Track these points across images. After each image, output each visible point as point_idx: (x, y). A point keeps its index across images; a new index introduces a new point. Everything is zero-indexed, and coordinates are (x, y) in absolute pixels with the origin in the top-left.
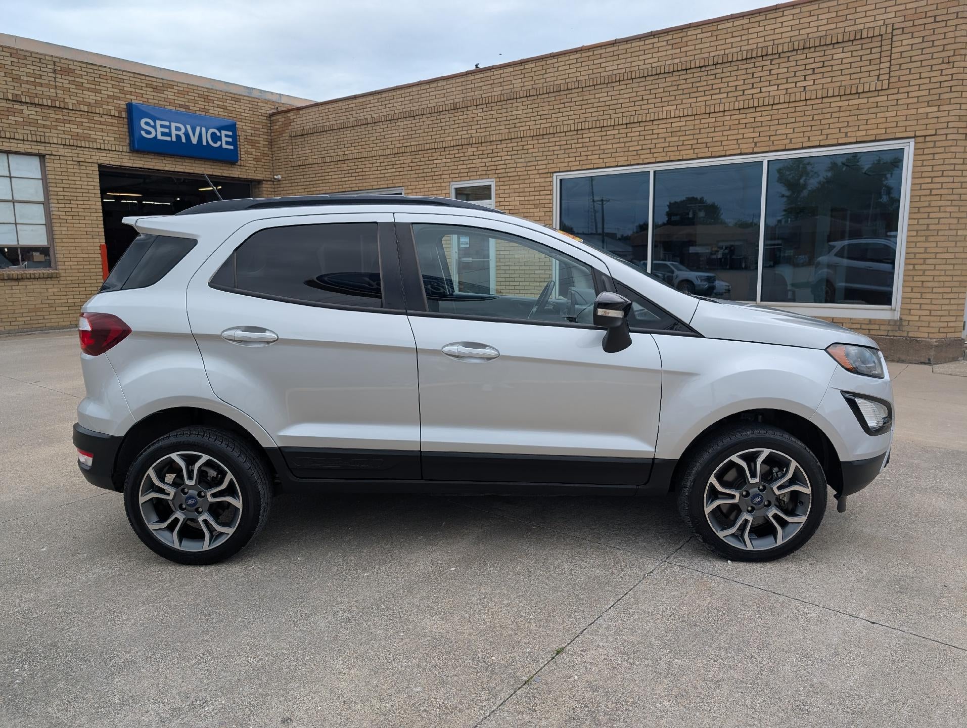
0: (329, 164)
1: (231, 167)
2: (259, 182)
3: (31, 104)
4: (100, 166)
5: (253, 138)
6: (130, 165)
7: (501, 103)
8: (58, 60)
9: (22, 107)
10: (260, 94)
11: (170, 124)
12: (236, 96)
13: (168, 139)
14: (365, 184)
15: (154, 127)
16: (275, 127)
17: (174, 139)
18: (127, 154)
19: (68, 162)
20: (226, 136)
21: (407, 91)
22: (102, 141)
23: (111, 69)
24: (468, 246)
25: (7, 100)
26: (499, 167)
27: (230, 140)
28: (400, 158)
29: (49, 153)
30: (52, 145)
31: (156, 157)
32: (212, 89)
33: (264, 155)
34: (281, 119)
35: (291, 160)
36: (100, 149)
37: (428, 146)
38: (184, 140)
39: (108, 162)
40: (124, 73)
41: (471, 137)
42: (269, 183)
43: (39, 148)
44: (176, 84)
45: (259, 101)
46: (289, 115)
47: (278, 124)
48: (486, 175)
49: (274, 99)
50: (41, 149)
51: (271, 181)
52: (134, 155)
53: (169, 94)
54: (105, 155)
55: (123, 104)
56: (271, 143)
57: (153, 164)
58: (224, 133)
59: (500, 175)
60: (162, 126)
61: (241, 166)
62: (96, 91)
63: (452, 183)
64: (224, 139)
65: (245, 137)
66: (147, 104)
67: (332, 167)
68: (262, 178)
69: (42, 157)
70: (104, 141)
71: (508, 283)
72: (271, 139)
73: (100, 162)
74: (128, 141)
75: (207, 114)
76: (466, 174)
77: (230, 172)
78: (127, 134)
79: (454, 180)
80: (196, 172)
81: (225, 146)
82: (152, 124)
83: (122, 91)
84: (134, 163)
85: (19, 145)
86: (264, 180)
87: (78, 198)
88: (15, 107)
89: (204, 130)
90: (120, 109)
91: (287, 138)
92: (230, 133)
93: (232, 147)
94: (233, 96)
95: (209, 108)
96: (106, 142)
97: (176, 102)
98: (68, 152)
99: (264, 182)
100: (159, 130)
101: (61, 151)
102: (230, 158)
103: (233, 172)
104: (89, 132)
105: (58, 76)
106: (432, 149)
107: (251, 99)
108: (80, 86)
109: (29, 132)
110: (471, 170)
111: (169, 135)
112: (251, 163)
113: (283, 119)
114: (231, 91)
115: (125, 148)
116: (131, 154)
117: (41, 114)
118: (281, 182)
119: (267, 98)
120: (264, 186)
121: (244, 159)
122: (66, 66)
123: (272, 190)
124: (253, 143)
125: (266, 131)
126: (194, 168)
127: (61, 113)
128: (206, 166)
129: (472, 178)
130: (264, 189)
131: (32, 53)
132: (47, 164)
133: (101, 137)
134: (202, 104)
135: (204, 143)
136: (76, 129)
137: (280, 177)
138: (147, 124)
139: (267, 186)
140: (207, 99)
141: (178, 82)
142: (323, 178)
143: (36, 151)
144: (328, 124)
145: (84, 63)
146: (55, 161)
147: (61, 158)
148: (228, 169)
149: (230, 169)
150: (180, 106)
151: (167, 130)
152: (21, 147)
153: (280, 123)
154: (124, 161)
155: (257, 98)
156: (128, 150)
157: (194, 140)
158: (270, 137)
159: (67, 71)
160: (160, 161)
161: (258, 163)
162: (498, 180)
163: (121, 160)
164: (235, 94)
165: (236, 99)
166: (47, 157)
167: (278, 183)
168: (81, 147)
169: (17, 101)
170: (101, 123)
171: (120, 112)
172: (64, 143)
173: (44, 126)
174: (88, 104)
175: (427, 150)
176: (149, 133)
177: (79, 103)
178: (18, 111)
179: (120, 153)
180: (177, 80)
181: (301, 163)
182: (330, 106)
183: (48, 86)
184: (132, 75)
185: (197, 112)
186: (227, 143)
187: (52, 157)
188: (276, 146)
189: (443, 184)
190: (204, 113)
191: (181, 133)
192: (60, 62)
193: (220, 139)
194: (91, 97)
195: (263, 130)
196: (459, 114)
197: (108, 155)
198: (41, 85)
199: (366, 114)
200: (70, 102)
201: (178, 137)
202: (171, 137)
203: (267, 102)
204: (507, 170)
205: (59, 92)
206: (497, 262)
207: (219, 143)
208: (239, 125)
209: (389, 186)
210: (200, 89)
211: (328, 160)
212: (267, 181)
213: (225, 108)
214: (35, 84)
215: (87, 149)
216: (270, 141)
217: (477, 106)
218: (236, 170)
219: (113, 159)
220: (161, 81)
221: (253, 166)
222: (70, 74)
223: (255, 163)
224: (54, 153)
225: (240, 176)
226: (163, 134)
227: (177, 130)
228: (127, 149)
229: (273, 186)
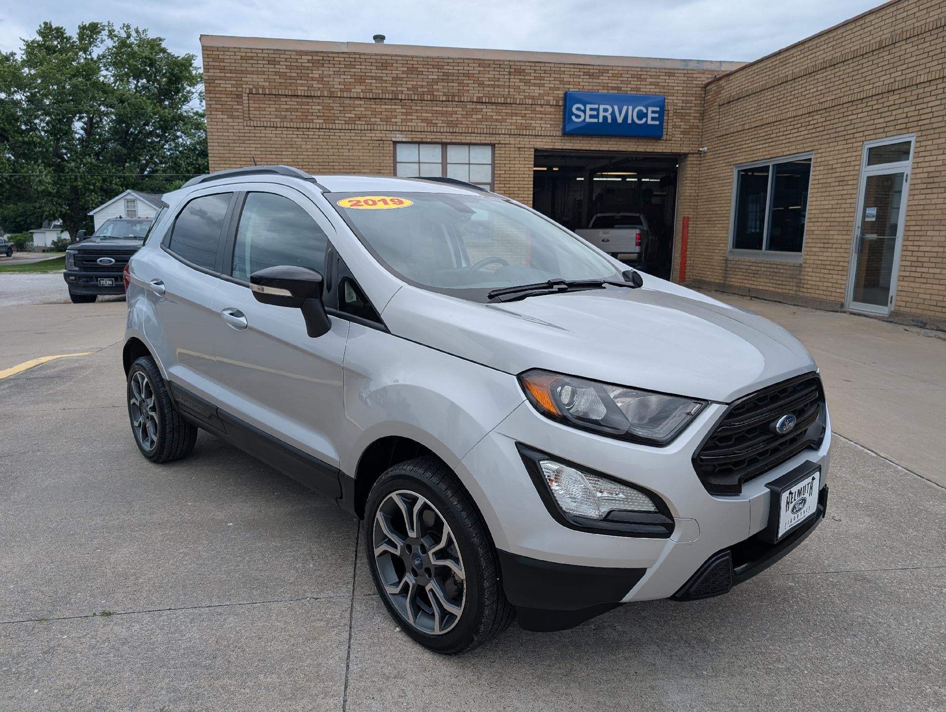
0: (748, 131)
1: (656, 142)
2: (686, 155)
3: (489, 103)
4: (536, 150)
5: (683, 111)
6: (561, 147)
7: (936, 31)
8: (513, 63)
9: (482, 107)
10: (698, 65)
11: (599, 106)
12: (671, 71)
13: (595, 120)
14: (776, 151)
15: (584, 111)
16: (708, 97)
17: (601, 120)
18: (559, 138)
19: (511, 149)
20: (653, 112)
21: (831, 35)
22: (540, 129)
23: (555, 63)
24: (874, 219)
25: (473, 102)
26: (923, 117)
27: (656, 115)
28: (814, 117)
29: (498, 142)
30: (501, 136)
31: (584, 138)
32: (646, 68)
33: (693, 127)
34: (713, 87)
35: (717, 130)
36: (538, 135)
37: (846, 99)
38: (609, 121)
39: (542, 147)
40: (566, 66)
41: (895, 81)
42: (695, 155)
43: (491, 139)
44: (611, 68)
45: (695, 72)
46: (721, 82)
47: (710, 93)
48: (906, 130)
49: (713, 67)
50: (492, 139)
51: (697, 153)
52: (566, 138)
53: (604, 79)
54: (541, 140)
55: (561, 93)
56: (702, 115)
57: (581, 145)
58: (650, 109)
59: (922, 128)
60: (591, 109)
61: (666, 140)
62: (540, 85)
63: (865, 143)
64: (650, 115)
65: (675, 111)
66: (583, 90)
67: (750, 134)
68: (688, 152)
69: (493, 146)
70: (542, 128)
71: (914, 269)
72: (704, 110)
73: (536, 146)
74: (561, 126)
75: (638, 93)
76: (882, 130)
77: (654, 147)
78: (561, 120)
79: (868, 138)
80: (620, 149)
81: (650, 122)
82: (582, 108)
83: (562, 82)
84: (564, 145)
85: (477, 138)
86: (690, 153)
87: (516, 179)
88: (478, 107)
89: (630, 108)
90: (558, 99)
91: (716, 107)
92: (658, 109)
93: (657, 123)
94: (667, 71)
95: (641, 86)
96: (543, 129)
97: (609, 85)
98: (512, 140)
99: (690, 155)
100: (588, 113)
101: (508, 139)
102: (654, 134)
103: (658, 147)
104: (531, 122)
105: (512, 77)
106: (848, 102)
107: (686, 72)
108: (527, 83)
109: (485, 126)
110: (889, 124)
111: (597, 116)
112: (678, 136)
113: (715, 88)
114: (666, 67)
115: (558, 133)
116: (562, 138)
117: (496, 110)
118: (707, 154)
119: (705, 68)
120: (689, 159)
121: (671, 133)
122: (519, 67)
123: (698, 162)
124: (682, 117)
125: (699, 102)
126: (618, 146)
127: (510, 108)
128: (630, 143)
129: (888, 134)
130: (689, 162)
131: (494, 61)
132: (496, 152)
133: (539, 125)
134: (635, 83)
135: (630, 121)
136: (519, 120)
137: (706, 149)
138: (578, 109)
139: (692, 159)
140: (639, 78)
141: (613, 66)
142: (740, 147)
143: (489, 142)
144: (751, 87)
145: (533, 62)
146: (502, 149)
147: (507, 146)
148: (652, 144)
149: (656, 144)
150: (613, 88)
151: (595, 113)
152: (478, 139)
153: (713, 92)
154: (556, 144)
155: (693, 70)
156: (560, 135)
157: (620, 120)
158: (702, 109)
159: (520, 72)
160: (588, 142)
161: (685, 136)
162: (919, 134)
163: (553, 144)
164: (669, 69)
165: (670, 73)
166: (496, 145)
167: (704, 155)
168: (523, 135)
169: (480, 102)
170: (541, 113)
171: (558, 101)
172: (509, 133)
173: (497, 120)
174: (532, 98)
175: (843, 104)
176: (578, 117)
177: (525, 97)
178: (479, 110)
179: (553, 138)
180: (612, 65)
181: (724, 133)
182: (756, 67)
183: (504, 86)
184: (572, 66)
185: (629, 92)
186: (653, 119)
187: (500, 145)
188: (707, 117)
189: (855, 145)
190: (635, 92)
191: (608, 114)
192: (515, 65)
193: (646, 115)
194: (536, 91)
195: (696, 102)
196: (885, 53)
197: (544, 140)
198: (499, 86)
199: (787, 71)
200: (519, 97)
201: (605, 118)
202: (598, 118)
203: (703, 72)
204: (933, 120)
205: (511, 90)
206: (904, 240)
207: (644, 120)
208: (669, 99)
209: (800, 151)
210: (633, 69)
211: (747, 127)
212: (693, 154)
213: (657, 85)
214: (494, 86)
215: (527, 137)
216: (702, 112)
217: (906, 39)
218: (661, 144)
219: (547, 144)
220: (597, 67)
221: (679, 139)
222: (522, 74)
223: (682, 136)
224: (501, 142)
225: (664, 151)
226: (591, 116)
227: (605, 111)
228: (559, 133)
229: (699, 159)
